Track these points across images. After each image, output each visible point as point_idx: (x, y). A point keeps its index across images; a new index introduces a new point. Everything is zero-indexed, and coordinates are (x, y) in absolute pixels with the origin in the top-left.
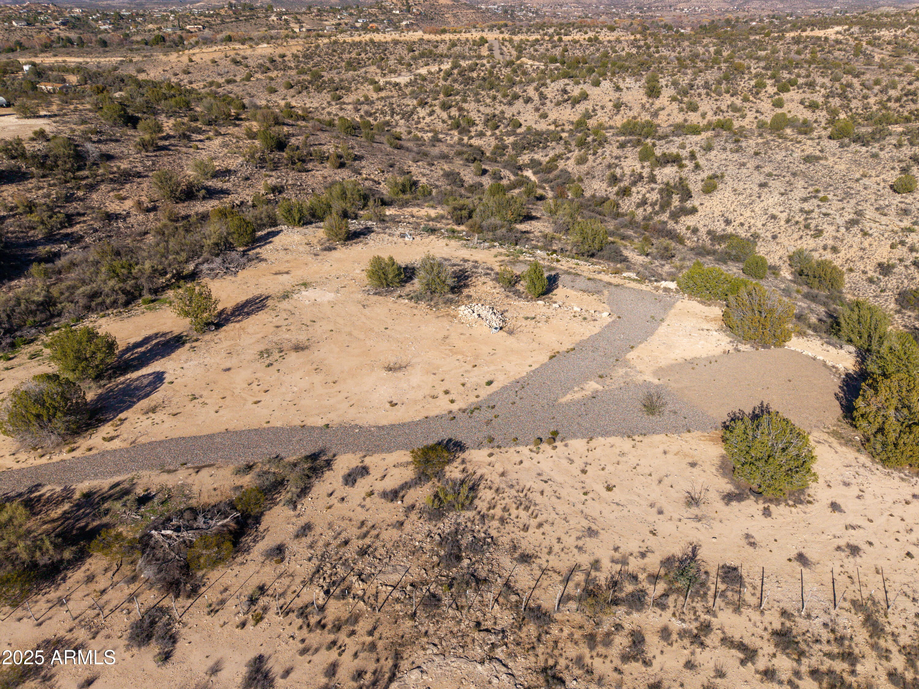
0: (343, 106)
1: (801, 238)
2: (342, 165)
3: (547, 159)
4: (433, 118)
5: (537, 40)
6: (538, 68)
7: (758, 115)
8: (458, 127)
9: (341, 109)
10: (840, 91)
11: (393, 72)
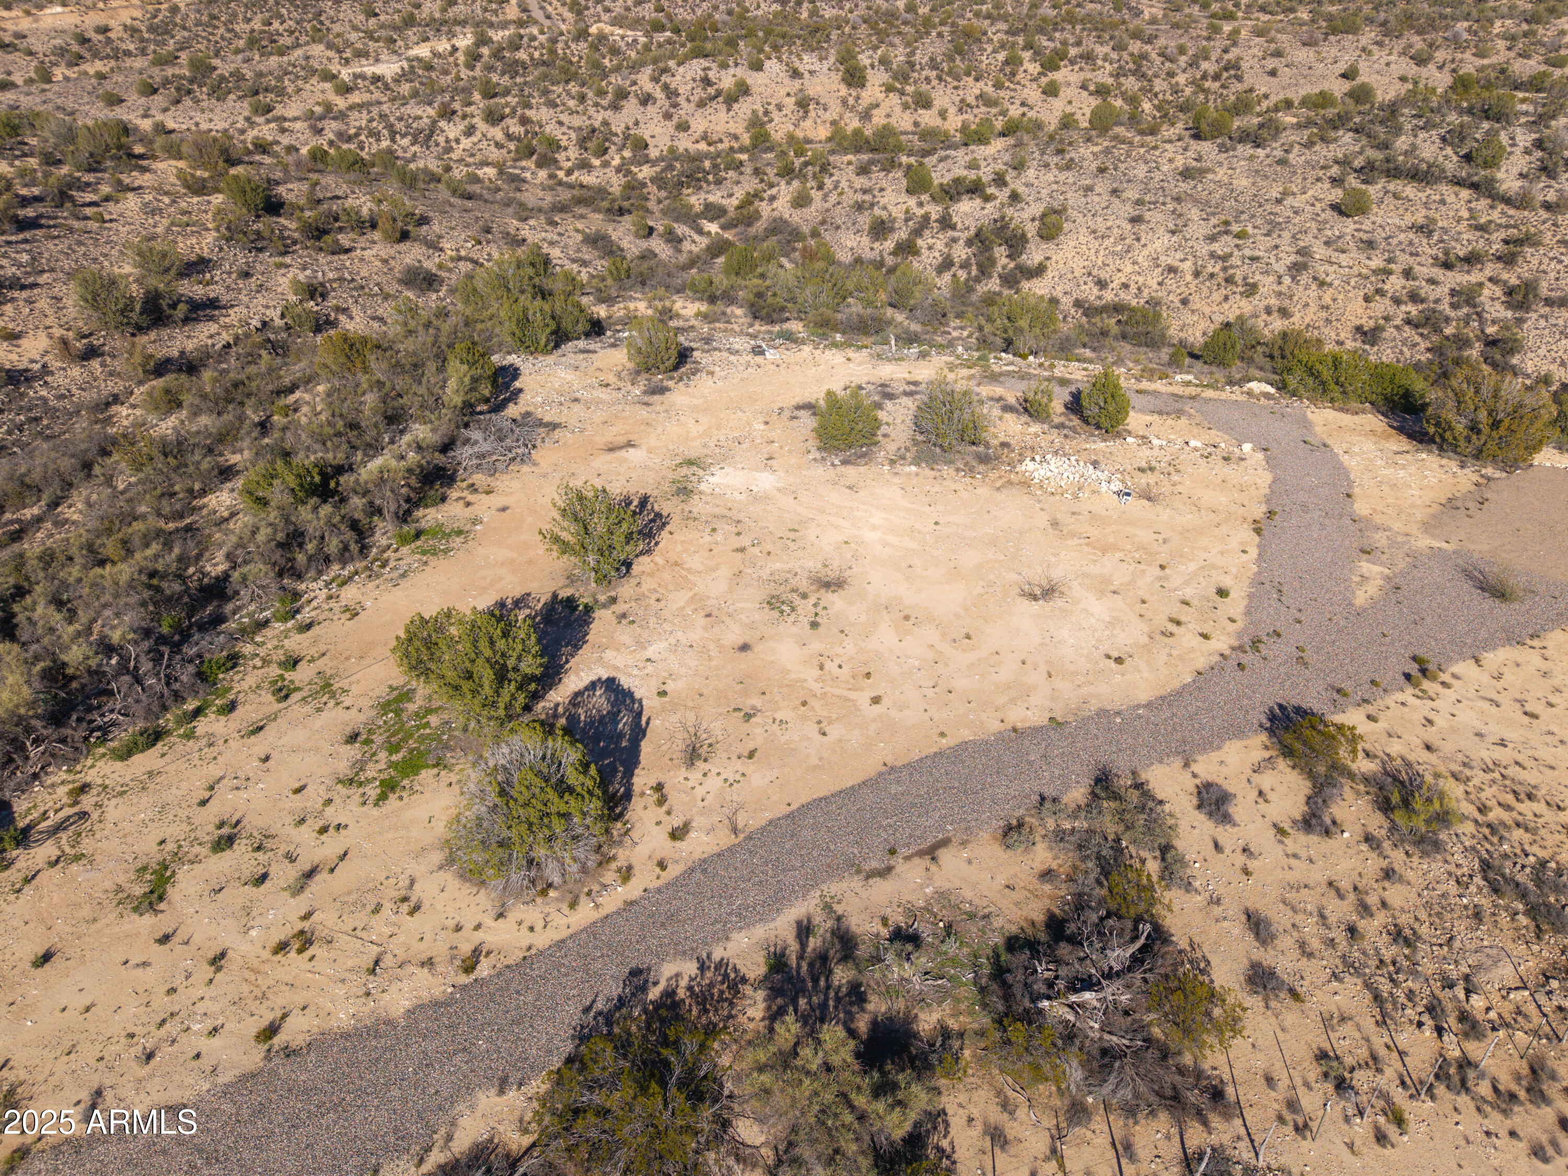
0: (286, 124)
1: (1226, 298)
2: (404, 236)
3: (735, 202)
4: (474, 139)
6: (635, 41)
7: (1025, 109)
8: (532, 154)
9: (283, 131)
11: (361, 54)
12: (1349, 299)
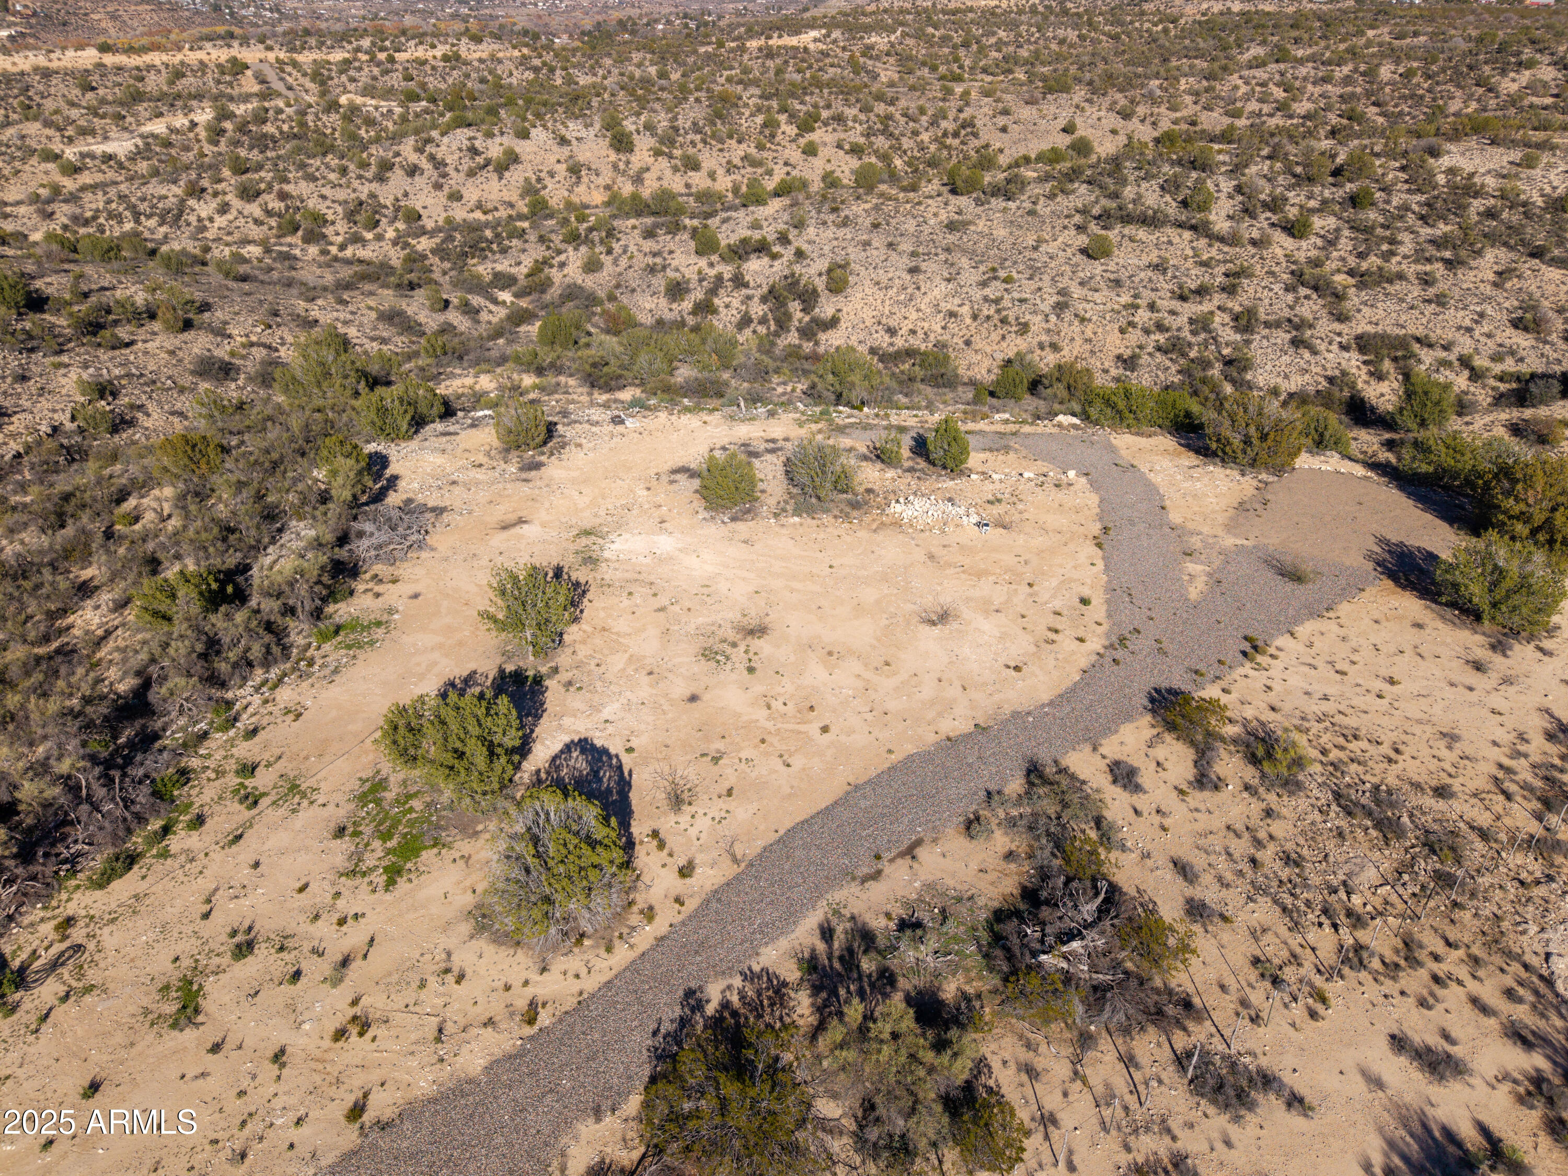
0: (8, 209)
2: (188, 325)
3: (524, 270)
5: (347, 62)
6: (390, 111)
7: (789, 169)
8: (296, 229)
11: (85, 132)
12: (1107, 332)
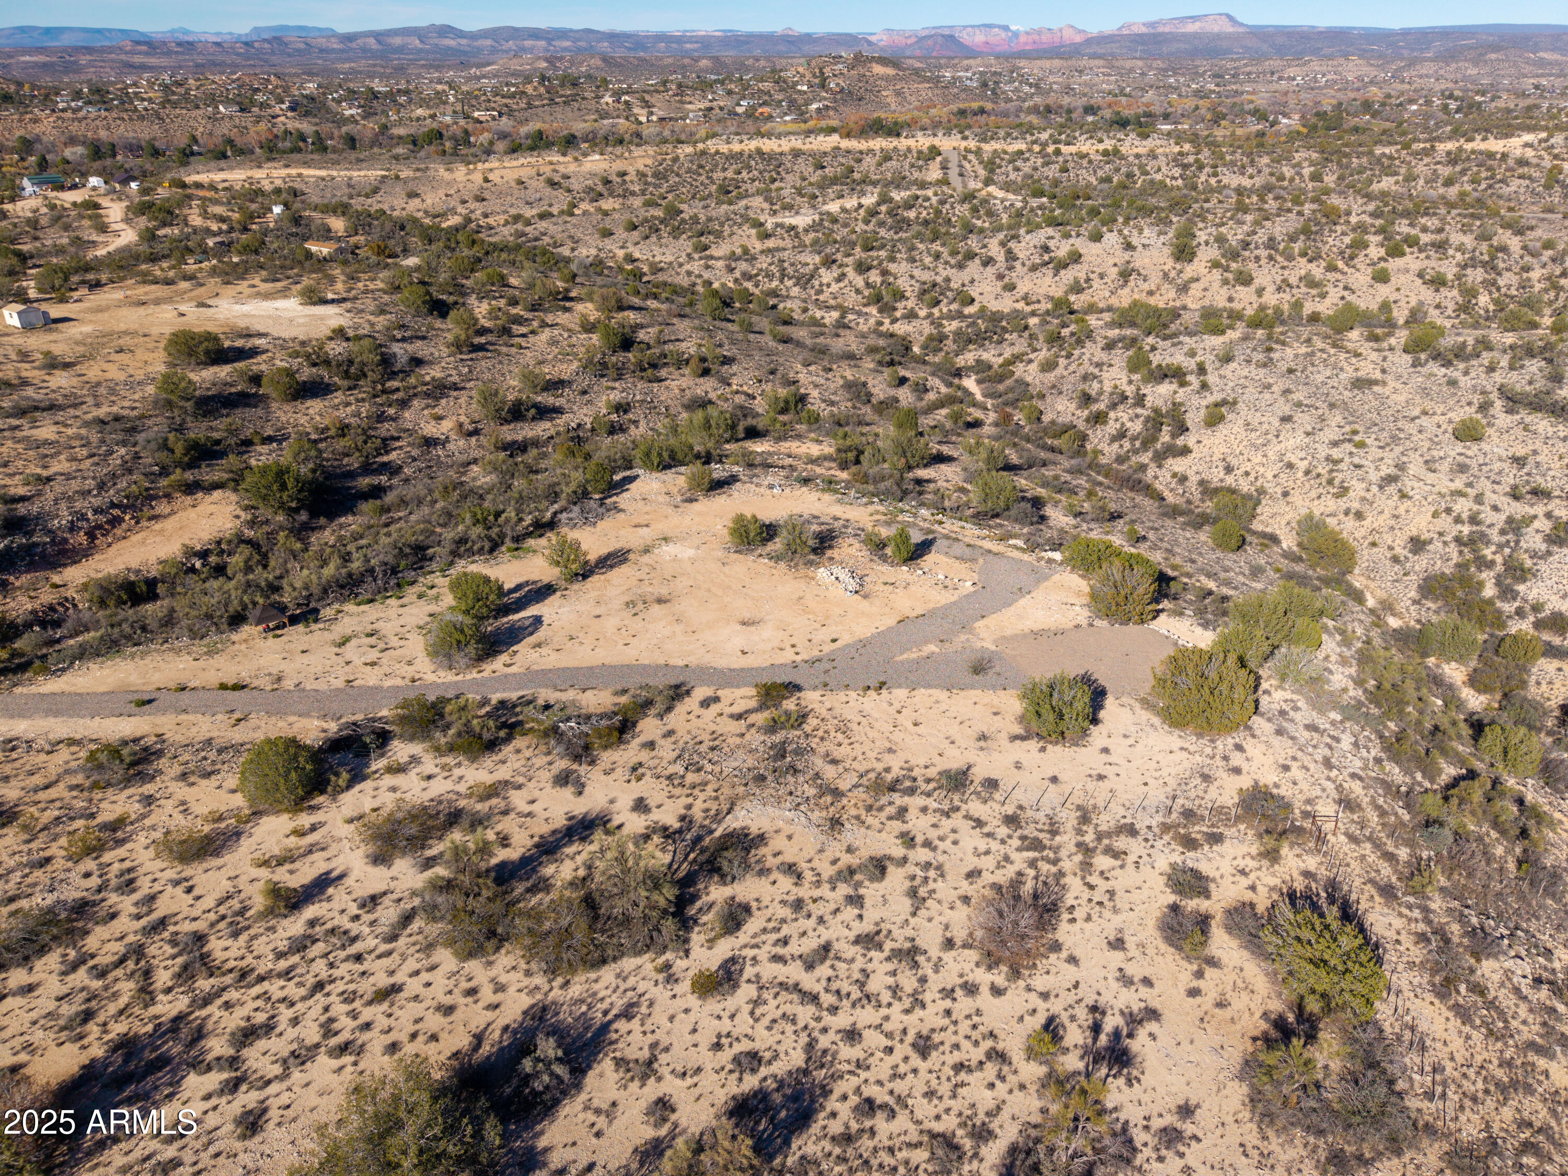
0: (711, 263)
1: (1320, 496)
2: (706, 372)
3: (1000, 360)
4: (842, 285)
5: (1020, 153)
6: (1012, 205)
7: (1346, 293)
8: (878, 301)
9: (707, 267)
10: (1486, 257)
11: (788, 207)
12: (1419, 512)
